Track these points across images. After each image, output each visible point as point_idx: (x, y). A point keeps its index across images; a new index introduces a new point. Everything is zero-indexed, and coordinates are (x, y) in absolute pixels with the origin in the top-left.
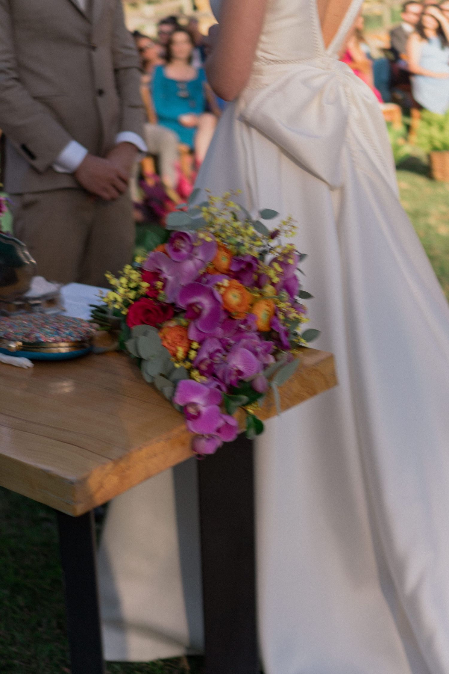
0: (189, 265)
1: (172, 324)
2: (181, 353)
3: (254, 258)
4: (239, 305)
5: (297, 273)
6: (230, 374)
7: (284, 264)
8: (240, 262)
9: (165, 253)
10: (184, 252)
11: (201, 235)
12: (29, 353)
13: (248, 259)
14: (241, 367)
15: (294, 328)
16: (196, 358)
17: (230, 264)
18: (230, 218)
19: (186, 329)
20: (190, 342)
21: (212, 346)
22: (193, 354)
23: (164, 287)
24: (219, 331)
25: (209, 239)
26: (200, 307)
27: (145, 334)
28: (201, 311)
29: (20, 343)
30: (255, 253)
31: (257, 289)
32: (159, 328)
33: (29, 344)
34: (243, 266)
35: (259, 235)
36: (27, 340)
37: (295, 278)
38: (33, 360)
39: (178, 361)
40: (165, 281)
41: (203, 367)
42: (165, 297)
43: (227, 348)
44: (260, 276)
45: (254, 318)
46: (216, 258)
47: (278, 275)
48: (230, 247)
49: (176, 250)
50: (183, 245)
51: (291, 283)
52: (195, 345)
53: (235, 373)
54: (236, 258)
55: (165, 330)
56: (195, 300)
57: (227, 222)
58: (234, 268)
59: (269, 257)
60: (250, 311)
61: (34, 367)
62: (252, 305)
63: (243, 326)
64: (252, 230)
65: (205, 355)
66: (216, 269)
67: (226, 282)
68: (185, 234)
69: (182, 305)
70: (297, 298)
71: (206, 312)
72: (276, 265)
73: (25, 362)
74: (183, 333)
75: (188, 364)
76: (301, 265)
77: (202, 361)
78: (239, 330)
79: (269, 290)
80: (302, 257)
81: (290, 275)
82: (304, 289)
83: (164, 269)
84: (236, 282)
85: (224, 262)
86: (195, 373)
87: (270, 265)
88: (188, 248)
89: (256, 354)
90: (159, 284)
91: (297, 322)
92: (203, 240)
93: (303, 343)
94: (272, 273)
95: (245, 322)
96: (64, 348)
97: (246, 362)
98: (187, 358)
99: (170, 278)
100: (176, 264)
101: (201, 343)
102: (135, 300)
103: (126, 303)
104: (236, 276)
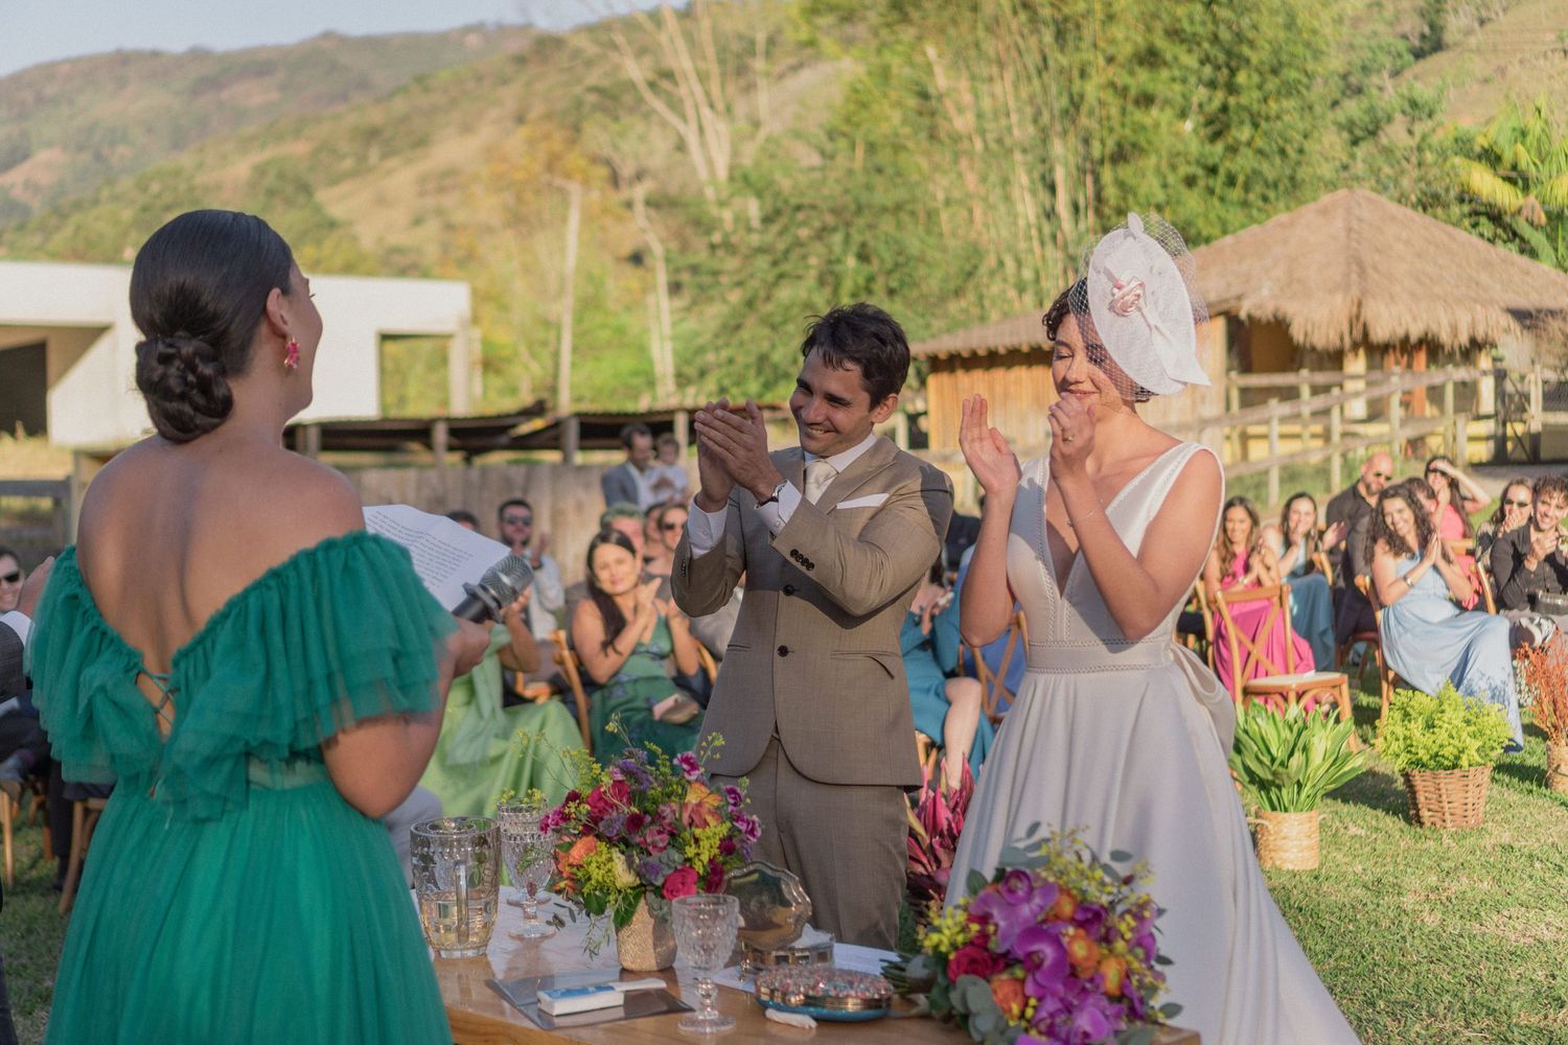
0: (1026, 910)
1: (1005, 976)
2: (1015, 1008)
3: (1102, 906)
4: (1087, 959)
5: (1154, 931)
6: (1076, 1035)
7: (1139, 917)
8: (1086, 910)
9: (998, 892)
10: (1021, 893)
11: (1044, 874)
12: (812, 1009)
13: (1096, 907)
14: (1088, 1028)
15: (1151, 997)
16: (1033, 1017)
17: (1075, 912)
18: (1074, 858)
19: (1023, 982)
20: (1026, 999)
21: (1051, 1005)
22: (1029, 1012)
23: (996, 932)
24: (1060, 988)
25: (1051, 879)
26: (1041, 956)
27: (975, 984)
28: (1042, 961)
29: (802, 997)
30: (1105, 900)
31: (1104, 945)
32: (989, 981)
33: (814, 998)
34: (1090, 915)
35: (1107, 879)
36: (811, 993)
37: (1151, 935)
38: (816, 1019)
39: (1012, 1018)
40: (996, 925)
41: (1043, 1027)
42: (996, 945)
43: (1068, 1009)
44: (1109, 930)
45: (1103, 977)
46: (1058, 904)
47: (1132, 930)
48: (1074, 892)
49: (1011, 891)
50: (1019, 885)
51: (1146, 941)
52: (1033, 1002)
53: (1081, 1036)
54: (1083, 905)
55: (996, 984)
56: (1035, 947)
57: (1071, 863)
58: (1079, 917)
59: (1120, 908)
60: (1097, 970)
61: (818, 1028)
62: (1099, 963)
63: (1088, 985)
64: (1099, 873)
65: (1044, 1014)
66: (1057, 917)
67: (1071, 930)
68: (1024, 874)
69: (1020, 954)
70: (1153, 963)
71: (1047, 963)
72: (1128, 918)
73: (805, 1021)
74: (1018, 987)
75: (1024, 1024)
76: (1158, 922)
77: (1042, 1020)
78: (1084, 990)
79: (1120, 945)
80: (1161, 912)
81: (1145, 932)
82: (1162, 953)
83: (995, 912)
84: (1081, 932)
85: (1067, 908)
86: (1033, 1032)
87: (1122, 916)
88: (1025, 889)
89: (1107, 1017)
90: (991, 928)
91: (1154, 989)
92: (1045, 880)
93: (1161, 1018)
94: (1123, 927)
95: (1091, 980)
96: (852, 1006)
97: (1095, 1023)
98: (1022, 1016)
99: (1002, 924)
100: (1011, 908)
101: (1040, 999)
102: (965, 944)
103: (954, 946)
104: (1080, 924)
